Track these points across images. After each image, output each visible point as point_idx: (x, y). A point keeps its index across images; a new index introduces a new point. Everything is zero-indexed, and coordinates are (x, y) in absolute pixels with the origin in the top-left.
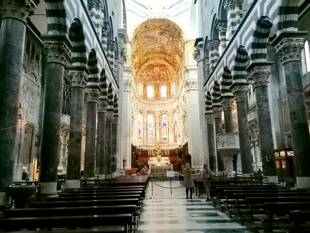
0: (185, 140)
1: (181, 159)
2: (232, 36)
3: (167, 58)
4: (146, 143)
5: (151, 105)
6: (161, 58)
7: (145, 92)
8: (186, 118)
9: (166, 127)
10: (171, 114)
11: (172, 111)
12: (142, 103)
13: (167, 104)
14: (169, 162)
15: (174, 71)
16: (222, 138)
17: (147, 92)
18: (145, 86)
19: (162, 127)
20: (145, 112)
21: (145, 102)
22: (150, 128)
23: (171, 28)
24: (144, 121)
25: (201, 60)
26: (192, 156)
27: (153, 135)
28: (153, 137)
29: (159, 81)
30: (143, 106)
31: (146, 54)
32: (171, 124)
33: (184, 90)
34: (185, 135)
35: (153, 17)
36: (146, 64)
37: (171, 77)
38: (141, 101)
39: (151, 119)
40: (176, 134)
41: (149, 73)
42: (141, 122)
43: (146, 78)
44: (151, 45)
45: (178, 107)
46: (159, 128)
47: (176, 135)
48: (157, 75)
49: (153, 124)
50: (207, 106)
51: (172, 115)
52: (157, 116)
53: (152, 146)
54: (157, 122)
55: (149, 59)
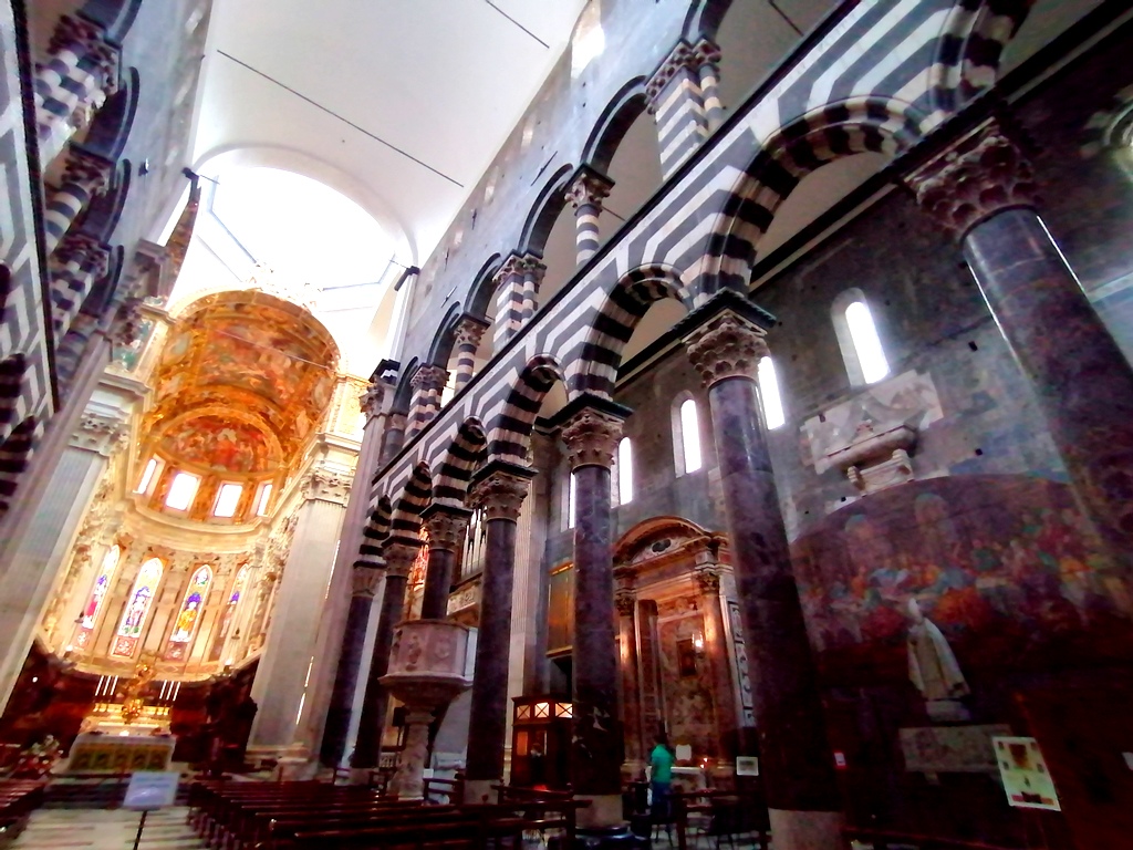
0: (249, 654)
1: (212, 719)
2: (508, 341)
3: (272, 412)
4: (100, 653)
5: (167, 530)
6: (251, 409)
7: (164, 486)
8: (276, 581)
9: (196, 608)
10: (227, 569)
11: (234, 560)
12: (139, 519)
13: (228, 538)
14: (165, 725)
15: (281, 450)
16: (415, 638)
17: (168, 489)
18: (170, 471)
19: (183, 605)
20: (140, 548)
21: (152, 518)
22: (135, 602)
23: (310, 336)
24: (123, 577)
25: (381, 414)
26: (258, 706)
27: (140, 627)
28: (137, 635)
29: (224, 469)
30: (139, 527)
31: (209, 384)
32: (218, 599)
33: (298, 499)
34: (257, 635)
35: (267, 291)
36: (201, 412)
37: (266, 464)
38: (137, 509)
39: (151, 573)
40: (223, 632)
41: (200, 438)
42: (109, 579)
43: (184, 449)
44: (236, 363)
45: (259, 552)
46: (172, 606)
47: (222, 636)
48: (222, 451)
49: (152, 593)
50: (367, 541)
51: (233, 571)
52: (179, 566)
53: (120, 665)
54: (170, 585)
55: (213, 401)
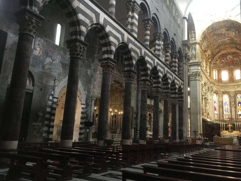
5: (225, 87)
6: (232, 48)
7: (219, 76)
12: (217, 86)
17: (221, 76)
18: (219, 71)
19: (237, 105)
20: (220, 93)
21: (220, 85)
22: (225, 106)
23: (235, 25)
24: (219, 100)
28: (229, 114)
29: (233, 66)
30: (218, 88)
31: (217, 47)
36: (219, 54)
38: (215, 84)
39: (226, 98)
41: (223, 61)
42: (217, 102)
43: (220, 65)
44: (221, 40)
46: (235, 106)
48: (230, 62)
52: (232, 95)
54: (232, 100)
55: (221, 50)
